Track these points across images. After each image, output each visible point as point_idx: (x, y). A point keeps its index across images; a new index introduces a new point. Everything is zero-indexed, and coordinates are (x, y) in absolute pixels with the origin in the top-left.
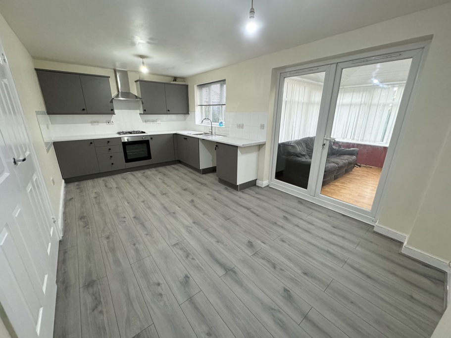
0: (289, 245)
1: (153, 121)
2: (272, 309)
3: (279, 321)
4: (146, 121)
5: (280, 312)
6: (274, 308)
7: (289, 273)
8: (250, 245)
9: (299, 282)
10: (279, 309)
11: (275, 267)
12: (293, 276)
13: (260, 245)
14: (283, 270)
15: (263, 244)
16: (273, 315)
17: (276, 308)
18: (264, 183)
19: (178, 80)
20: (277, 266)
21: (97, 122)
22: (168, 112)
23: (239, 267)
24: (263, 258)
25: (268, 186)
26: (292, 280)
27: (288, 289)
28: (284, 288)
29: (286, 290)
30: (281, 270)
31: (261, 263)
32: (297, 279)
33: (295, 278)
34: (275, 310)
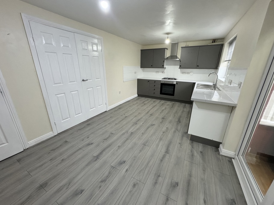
0: (130, 191)
1: (188, 73)
2: (69, 184)
3: (61, 189)
4: (183, 73)
5: (67, 188)
6: (70, 185)
7: (97, 193)
8: (122, 163)
9: (89, 201)
10: (69, 188)
11: (102, 182)
12: (94, 196)
13: (124, 169)
14: (100, 188)
15: (125, 170)
16: (65, 185)
17: (70, 186)
18: (224, 151)
19: (216, 41)
20: (103, 183)
21: (158, 72)
22: (197, 67)
23: (100, 161)
24: (110, 173)
25: (231, 158)
26: (91, 195)
27: (83, 193)
28: (84, 190)
29: (82, 191)
30: (100, 187)
31: (105, 172)
32: (91, 200)
33: (92, 198)
34: (68, 186)
